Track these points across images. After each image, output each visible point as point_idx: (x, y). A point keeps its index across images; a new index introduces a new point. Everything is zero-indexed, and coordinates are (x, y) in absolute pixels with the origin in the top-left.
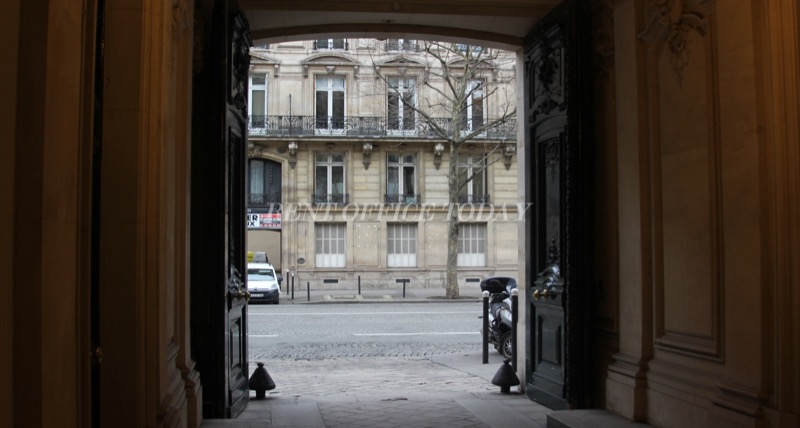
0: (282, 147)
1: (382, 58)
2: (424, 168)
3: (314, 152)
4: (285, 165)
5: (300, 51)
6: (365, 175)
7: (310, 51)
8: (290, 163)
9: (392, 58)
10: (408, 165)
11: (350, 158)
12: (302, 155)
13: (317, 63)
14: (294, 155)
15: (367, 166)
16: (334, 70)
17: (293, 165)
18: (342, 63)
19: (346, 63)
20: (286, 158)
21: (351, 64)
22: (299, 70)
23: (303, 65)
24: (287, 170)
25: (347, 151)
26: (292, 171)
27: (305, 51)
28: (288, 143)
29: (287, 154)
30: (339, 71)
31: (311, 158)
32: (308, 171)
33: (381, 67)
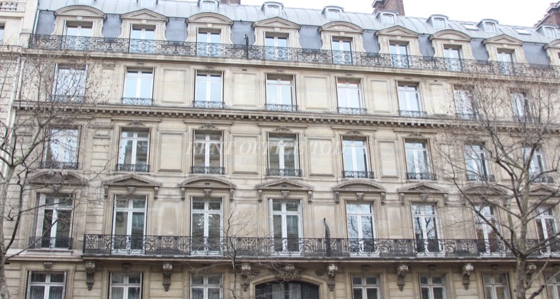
0: (321, 269)
1: (405, 185)
2: (454, 288)
3: (351, 274)
4: (324, 288)
5: (331, 179)
6: (400, 296)
7: (340, 179)
8: (329, 285)
9: (414, 185)
10: (437, 286)
11: (385, 280)
12: (340, 277)
13: (347, 190)
14: (332, 277)
15: (401, 287)
16: (363, 196)
17: (331, 287)
18: (370, 190)
19: (374, 190)
20: (325, 280)
21: (379, 191)
22: (330, 196)
23: (334, 192)
24: (326, 292)
25: (382, 273)
26: (331, 293)
27: (335, 179)
28: (328, 265)
29: (325, 277)
30: (367, 198)
31: (348, 280)
32: (346, 294)
33: (405, 193)
